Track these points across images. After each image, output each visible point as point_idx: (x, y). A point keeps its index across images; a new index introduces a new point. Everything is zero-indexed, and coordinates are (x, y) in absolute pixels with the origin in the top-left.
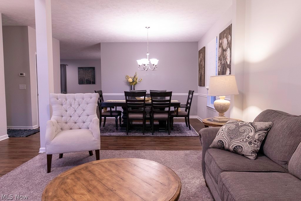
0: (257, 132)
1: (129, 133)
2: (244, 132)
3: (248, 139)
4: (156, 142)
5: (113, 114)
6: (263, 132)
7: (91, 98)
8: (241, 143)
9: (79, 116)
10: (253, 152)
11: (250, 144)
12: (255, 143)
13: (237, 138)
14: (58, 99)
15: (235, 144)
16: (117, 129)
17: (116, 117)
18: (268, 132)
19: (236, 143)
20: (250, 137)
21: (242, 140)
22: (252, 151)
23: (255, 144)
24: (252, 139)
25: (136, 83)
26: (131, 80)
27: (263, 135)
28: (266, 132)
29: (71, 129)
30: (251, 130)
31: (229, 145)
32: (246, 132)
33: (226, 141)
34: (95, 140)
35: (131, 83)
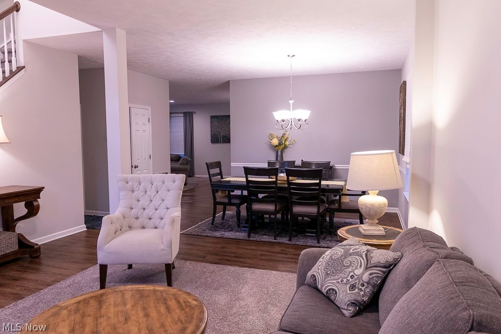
0: (369, 268)
1: (252, 235)
2: (349, 267)
3: (351, 280)
4: (286, 254)
5: (234, 201)
6: (378, 270)
7: (174, 182)
8: (337, 285)
9: (156, 209)
10: (352, 303)
11: (352, 288)
12: (360, 287)
13: (335, 276)
14: (127, 183)
15: (329, 286)
16: (239, 226)
17: (238, 206)
18: (390, 271)
19: (330, 284)
20: (356, 277)
21: (340, 279)
22: (349, 301)
23: (361, 290)
24: (357, 281)
25: (286, 147)
26: (275, 142)
27: (377, 275)
28: (384, 270)
29: (143, 228)
30: (361, 263)
31: (322, 286)
32: (351, 267)
33: (319, 279)
34: (163, 250)
35: (277, 146)
